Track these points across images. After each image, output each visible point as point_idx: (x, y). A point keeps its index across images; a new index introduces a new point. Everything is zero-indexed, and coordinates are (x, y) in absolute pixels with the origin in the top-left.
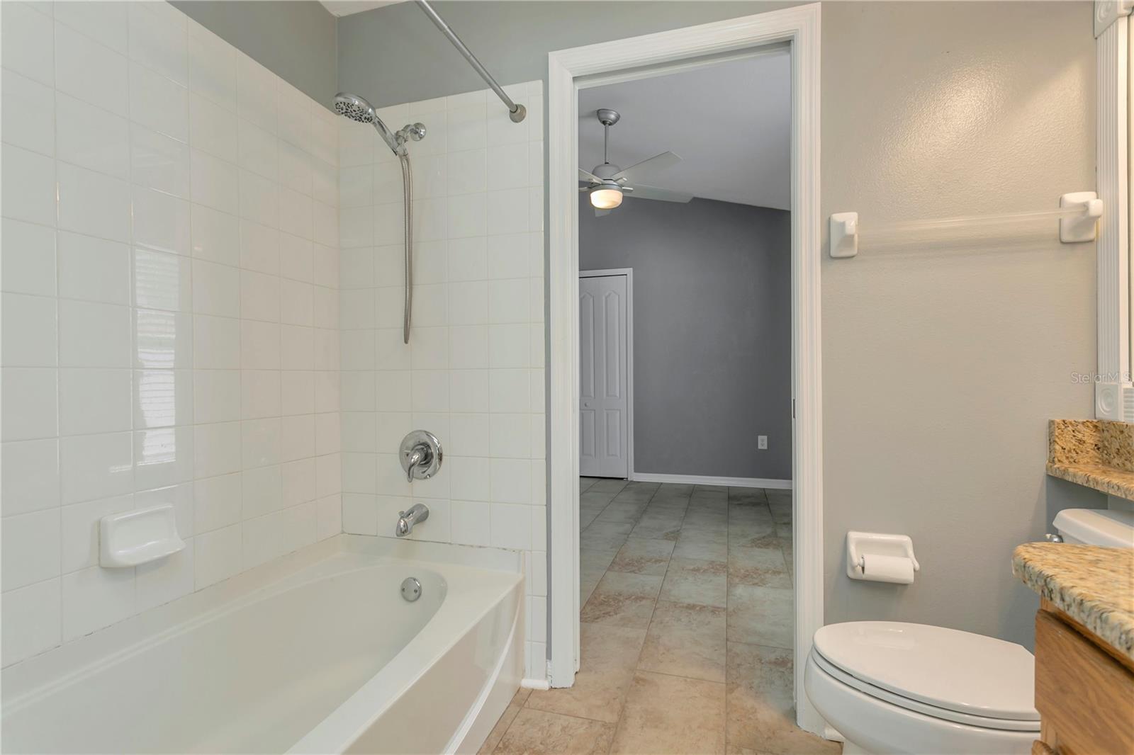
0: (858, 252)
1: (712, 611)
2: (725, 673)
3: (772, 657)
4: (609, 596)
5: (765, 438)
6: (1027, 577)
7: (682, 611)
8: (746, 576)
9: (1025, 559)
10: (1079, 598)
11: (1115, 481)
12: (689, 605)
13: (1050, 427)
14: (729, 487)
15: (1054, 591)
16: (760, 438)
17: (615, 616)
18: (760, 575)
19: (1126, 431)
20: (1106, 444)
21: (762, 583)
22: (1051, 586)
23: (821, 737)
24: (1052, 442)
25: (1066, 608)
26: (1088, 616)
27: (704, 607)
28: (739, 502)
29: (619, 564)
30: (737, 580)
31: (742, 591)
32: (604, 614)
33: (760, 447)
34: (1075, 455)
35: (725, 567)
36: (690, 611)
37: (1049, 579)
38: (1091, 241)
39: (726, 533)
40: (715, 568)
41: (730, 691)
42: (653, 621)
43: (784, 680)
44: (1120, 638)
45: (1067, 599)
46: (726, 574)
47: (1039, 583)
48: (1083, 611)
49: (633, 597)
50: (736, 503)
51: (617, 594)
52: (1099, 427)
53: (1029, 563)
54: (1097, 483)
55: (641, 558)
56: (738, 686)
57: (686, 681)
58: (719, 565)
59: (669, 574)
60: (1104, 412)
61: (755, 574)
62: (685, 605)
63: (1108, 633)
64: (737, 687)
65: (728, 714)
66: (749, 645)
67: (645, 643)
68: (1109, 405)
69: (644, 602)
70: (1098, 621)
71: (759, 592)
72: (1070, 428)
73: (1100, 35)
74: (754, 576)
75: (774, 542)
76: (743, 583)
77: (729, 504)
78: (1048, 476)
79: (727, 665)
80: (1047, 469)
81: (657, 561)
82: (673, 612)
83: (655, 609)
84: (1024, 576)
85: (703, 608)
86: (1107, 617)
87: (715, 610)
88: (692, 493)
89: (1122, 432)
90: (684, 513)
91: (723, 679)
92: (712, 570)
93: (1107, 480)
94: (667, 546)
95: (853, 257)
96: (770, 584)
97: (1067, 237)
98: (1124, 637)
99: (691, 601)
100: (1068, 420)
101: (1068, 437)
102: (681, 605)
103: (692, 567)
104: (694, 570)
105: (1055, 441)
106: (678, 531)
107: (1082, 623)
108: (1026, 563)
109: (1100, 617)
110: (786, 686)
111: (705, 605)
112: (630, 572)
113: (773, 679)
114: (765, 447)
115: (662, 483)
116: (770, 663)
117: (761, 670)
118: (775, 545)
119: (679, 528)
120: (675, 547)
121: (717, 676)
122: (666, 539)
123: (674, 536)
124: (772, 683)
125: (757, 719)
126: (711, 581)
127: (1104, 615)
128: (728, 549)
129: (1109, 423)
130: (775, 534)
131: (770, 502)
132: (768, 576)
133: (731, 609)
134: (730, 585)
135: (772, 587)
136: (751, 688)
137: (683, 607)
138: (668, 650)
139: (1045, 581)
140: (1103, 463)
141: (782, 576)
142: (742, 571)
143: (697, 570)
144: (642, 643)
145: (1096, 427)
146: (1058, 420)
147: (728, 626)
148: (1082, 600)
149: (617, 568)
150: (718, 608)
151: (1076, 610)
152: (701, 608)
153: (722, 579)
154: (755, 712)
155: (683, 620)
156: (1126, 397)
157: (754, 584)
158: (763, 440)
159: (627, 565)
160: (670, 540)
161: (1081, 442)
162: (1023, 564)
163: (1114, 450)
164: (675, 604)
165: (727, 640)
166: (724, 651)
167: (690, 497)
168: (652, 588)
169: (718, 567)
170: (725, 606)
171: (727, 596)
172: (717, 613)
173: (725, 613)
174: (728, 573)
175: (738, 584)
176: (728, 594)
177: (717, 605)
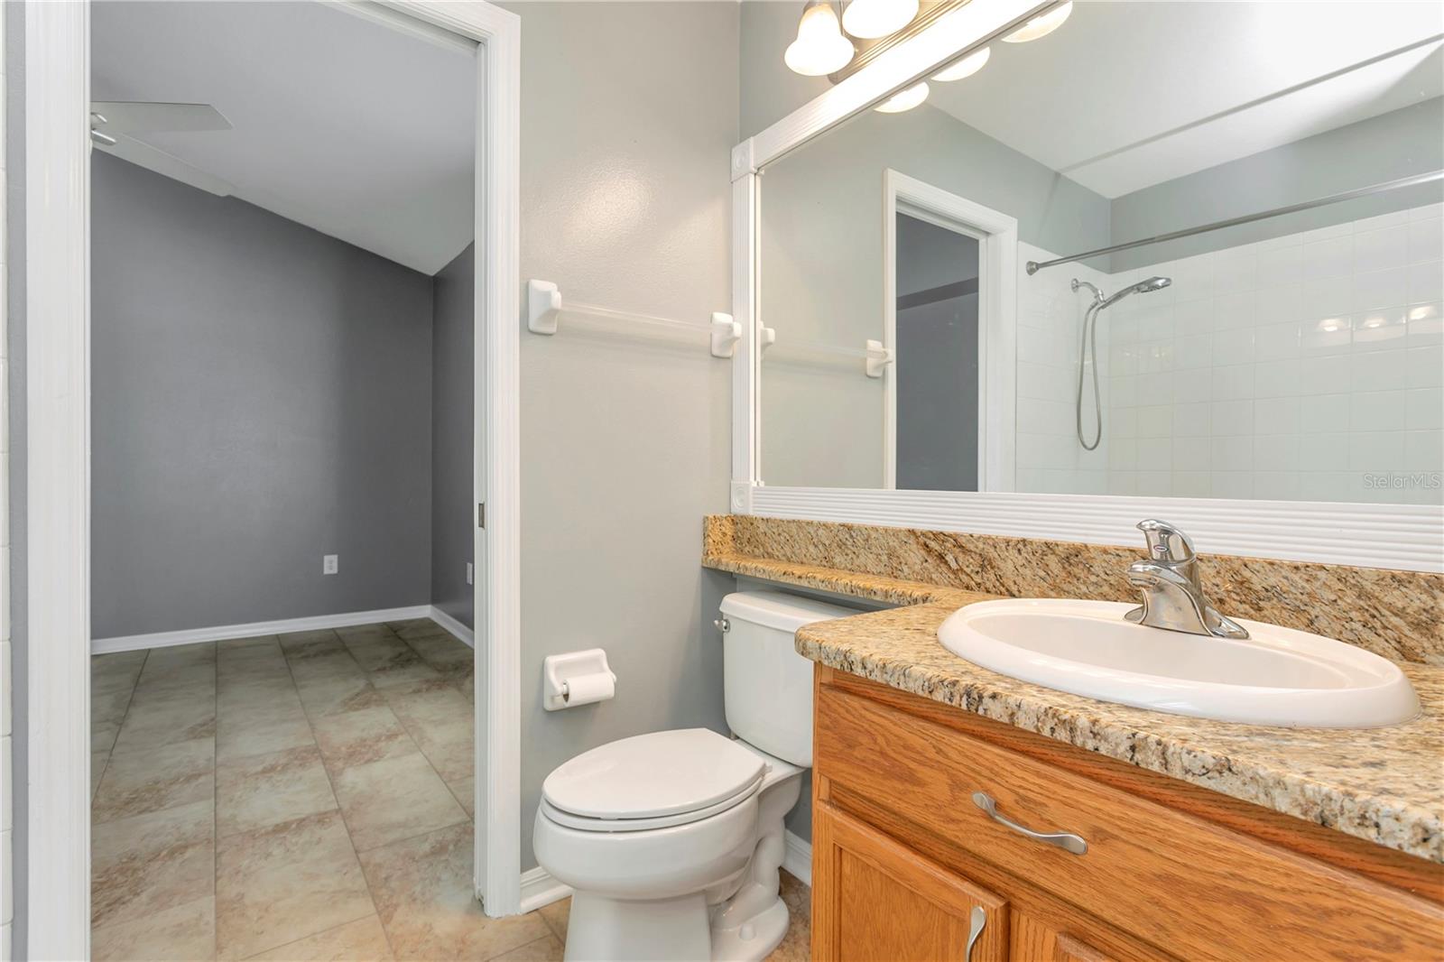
0: (557, 331)
1: (319, 821)
2: (370, 899)
3: (426, 847)
4: (108, 870)
5: (334, 558)
6: (823, 656)
7: (268, 841)
8: (351, 755)
9: (818, 641)
10: (881, 663)
11: (760, 566)
12: (277, 825)
13: (704, 522)
14: (277, 636)
15: (855, 663)
16: (327, 558)
17: (136, 899)
18: (370, 746)
19: (755, 523)
20: (740, 535)
21: (378, 756)
22: (852, 658)
23: (516, 915)
24: (705, 536)
25: (868, 674)
26: (891, 676)
27: (304, 820)
28: (303, 654)
29: (110, 808)
30: (340, 764)
31: (354, 778)
32: (108, 905)
33: (327, 571)
34: (720, 546)
35: (316, 751)
36: (282, 835)
37: (848, 654)
38: (728, 358)
39: (299, 703)
40: (300, 758)
41: (386, 920)
42: (220, 878)
43: (452, 870)
44: (923, 685)
45: (869, 666)
46: (320, 760)
47: (838, 659)
48: (886, 673)
49: (164, 853)
50: (299, 656)
51: (125, 860)
52: (735, 520)
53: (823, 644)
54: (747, 569)
55: (156, 783)
56: (396, 906)
57: (314, 940)
58: (305, 751)
59: (220, 791)
60: (738, 507)
61: (365, 746)
62: (270, 829)
63: (911, 685)
64: (396, 910)
65: (395, 952)
66: (388, 845)
67: (217, 918)
68: (742, 501)
69: (189, 853)
70: (902, 677)
71: (378, 769)
72: (718, 523)
73: (735, 181)
74: (363, 750)
75: (375, 697)
76: (351, 766)
77: (286, 660)
78: (703, 567)
79: (369, 887)
80: (703, 562)
81: (189, 779)
82: (253, 847)
83: (217, 856)
84: (820, 657)
85: (301, 823)
86: (910, 672)
87: (322, 819)
88: (216, 655)
89: (752, 524)
90: (214, 689)
91: (372, 909)
92: (296, 762)
93: (754, 565)
94: (202, 750)
95: (551, 335)
96: (389, 755)
97: (716, 352)
98: (926, 684)
99: (278, 820)
100: (718, 515)
101: (717, 531)
102: (263, 831)
103: (260, 768)
104: (264, 771)
105: (709, 535)
106: (212, 720)
107: (884, 683)
108: (820, 644)
109: (904, 674)
110: (457, 875)
111: (303, 816)
112: (140, 813)
113: (438, 874)
114: (335, 571)
115: (149, 650)
116: (426, 856)
117: (418, 871)
118: (376, 700)
119: (213, 715)
120: (216, 746)
121: (362, 908)
122: (195, 738)
123: (209, 729)
124: (439, 879)
125: (436, 936)
126: (300, 778)
127: (907, 672)
128: (311, 724)
129: (742, 517)
130: (371, 686)
131: (347, 645)
132: (382, 744)
133: (346, 807)
134: (333, 775)
135: (393, 757)
136: (414, 900)
137: (267, 833)
138: (266, 910)
139: (845, 656)
140: (737, 552)
141: (400, 738)
142: (343, 749)
143: (272, 769)
144: (212, 921)
145: (733, 520)
146: (711, 517)
147: (351, 833)
148: (884, 664)
149: (106, 816)
150: (326, 813)
151: (879, 674)
152: (298, 824)
153: (317, 771)
154: (431, 928)
155: (274, 853)
156: (754, 494)
157: (366, 762)
158: (331, 562)
159: (127, 804)
160: (202, 737)
161: (724, 534)
162: (817, 646)
163: (745, 540)
164: (252, 835)
165: (357, 852)
166: (358, 870)
167: (216, 661)
168: (197, 824)
169: (305, 754)
170: (335, 806)
171: (334, 791)
172: (327, 820)
173: (339, 816)
174: (323, 759)
175: (344, 769)
176: (334, 788)
177: (322, 809)
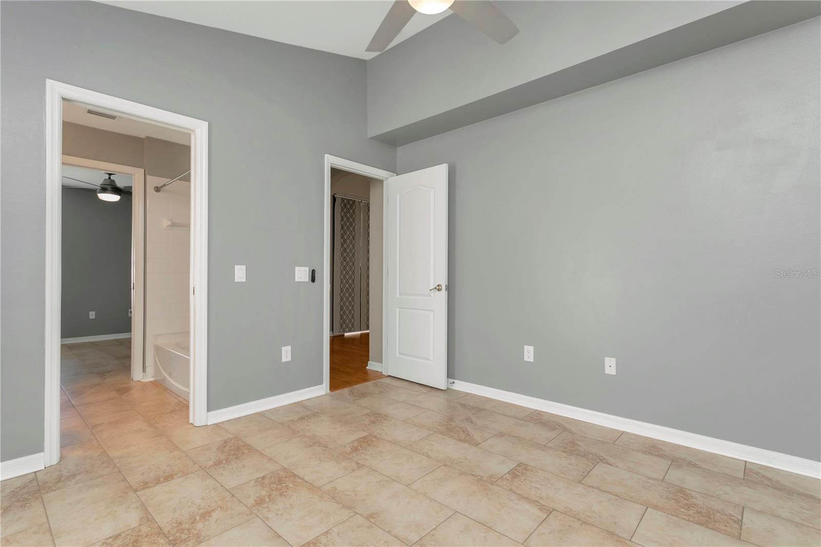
1: (147, 483)
12: (171, 479)
30: (145, 529)
31: (129, 519)
36: (166, 474)
46: (165, 531)
62: (175, 477)
76: (133, 529)
85: (158, 481)
87: (145, 485)
99: (173, 481)
102: (179, 475)
111: (158, 485)
133: (131, 493)
134: (148, 518)
137: (176, 474)
147: (125, 480)
150: (144, 488)
152: (160, 480)
157: (119, 535)
164: (184, 473)
165: (120, 471)
170: (139, 493)
171: (143, 504)
172: (141, 484)
173: (134, 488)
174: (164, 533)
175: (140, 525)
176: (143, 507)
177: (147, 491)
